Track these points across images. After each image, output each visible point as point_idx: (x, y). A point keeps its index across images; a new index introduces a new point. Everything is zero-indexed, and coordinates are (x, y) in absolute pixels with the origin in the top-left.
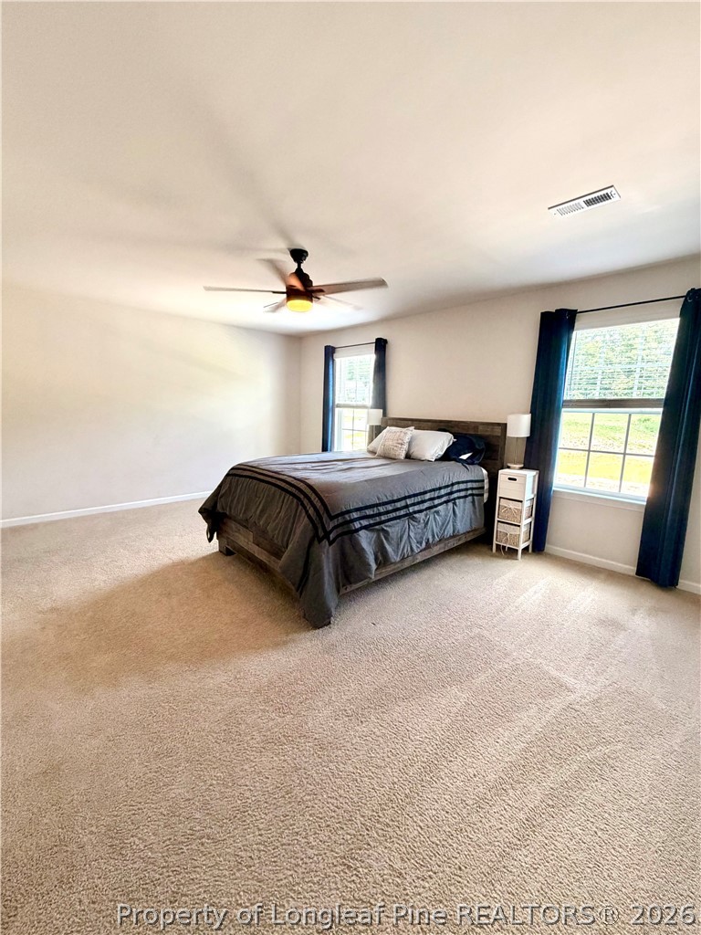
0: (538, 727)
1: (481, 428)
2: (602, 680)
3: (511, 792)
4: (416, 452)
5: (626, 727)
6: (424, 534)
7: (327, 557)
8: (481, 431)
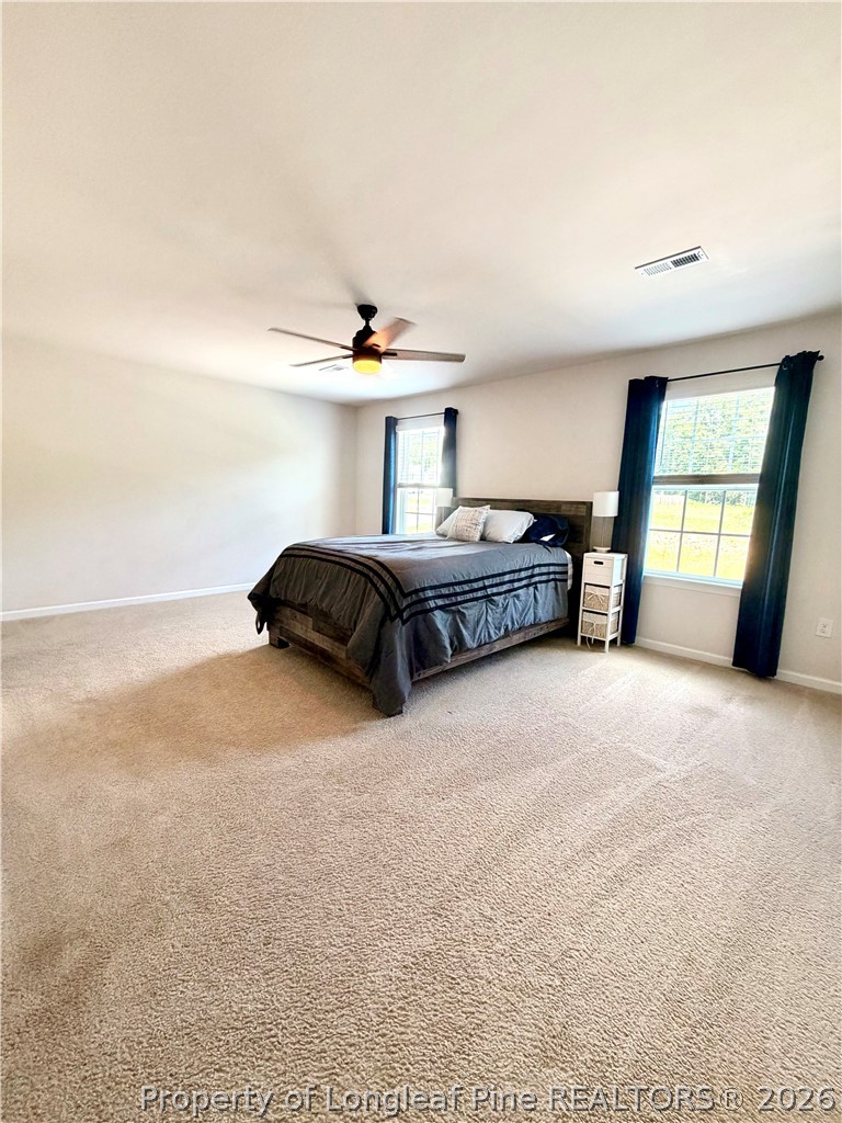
0: (626, 801)
1: (563, 508)
2: (692, 761)
3: (599, 855)
4: (492, 533)
5: (715, 801)
6: (503, 619)
7: (400, 638)
8: (565, 511)
